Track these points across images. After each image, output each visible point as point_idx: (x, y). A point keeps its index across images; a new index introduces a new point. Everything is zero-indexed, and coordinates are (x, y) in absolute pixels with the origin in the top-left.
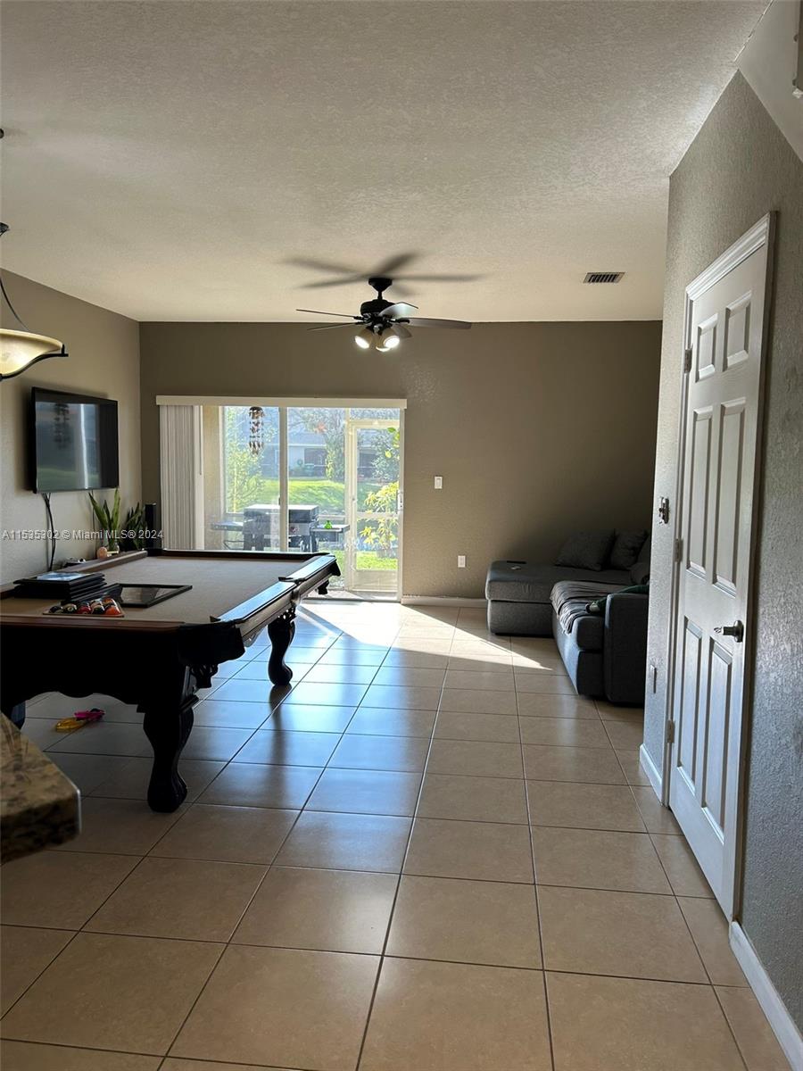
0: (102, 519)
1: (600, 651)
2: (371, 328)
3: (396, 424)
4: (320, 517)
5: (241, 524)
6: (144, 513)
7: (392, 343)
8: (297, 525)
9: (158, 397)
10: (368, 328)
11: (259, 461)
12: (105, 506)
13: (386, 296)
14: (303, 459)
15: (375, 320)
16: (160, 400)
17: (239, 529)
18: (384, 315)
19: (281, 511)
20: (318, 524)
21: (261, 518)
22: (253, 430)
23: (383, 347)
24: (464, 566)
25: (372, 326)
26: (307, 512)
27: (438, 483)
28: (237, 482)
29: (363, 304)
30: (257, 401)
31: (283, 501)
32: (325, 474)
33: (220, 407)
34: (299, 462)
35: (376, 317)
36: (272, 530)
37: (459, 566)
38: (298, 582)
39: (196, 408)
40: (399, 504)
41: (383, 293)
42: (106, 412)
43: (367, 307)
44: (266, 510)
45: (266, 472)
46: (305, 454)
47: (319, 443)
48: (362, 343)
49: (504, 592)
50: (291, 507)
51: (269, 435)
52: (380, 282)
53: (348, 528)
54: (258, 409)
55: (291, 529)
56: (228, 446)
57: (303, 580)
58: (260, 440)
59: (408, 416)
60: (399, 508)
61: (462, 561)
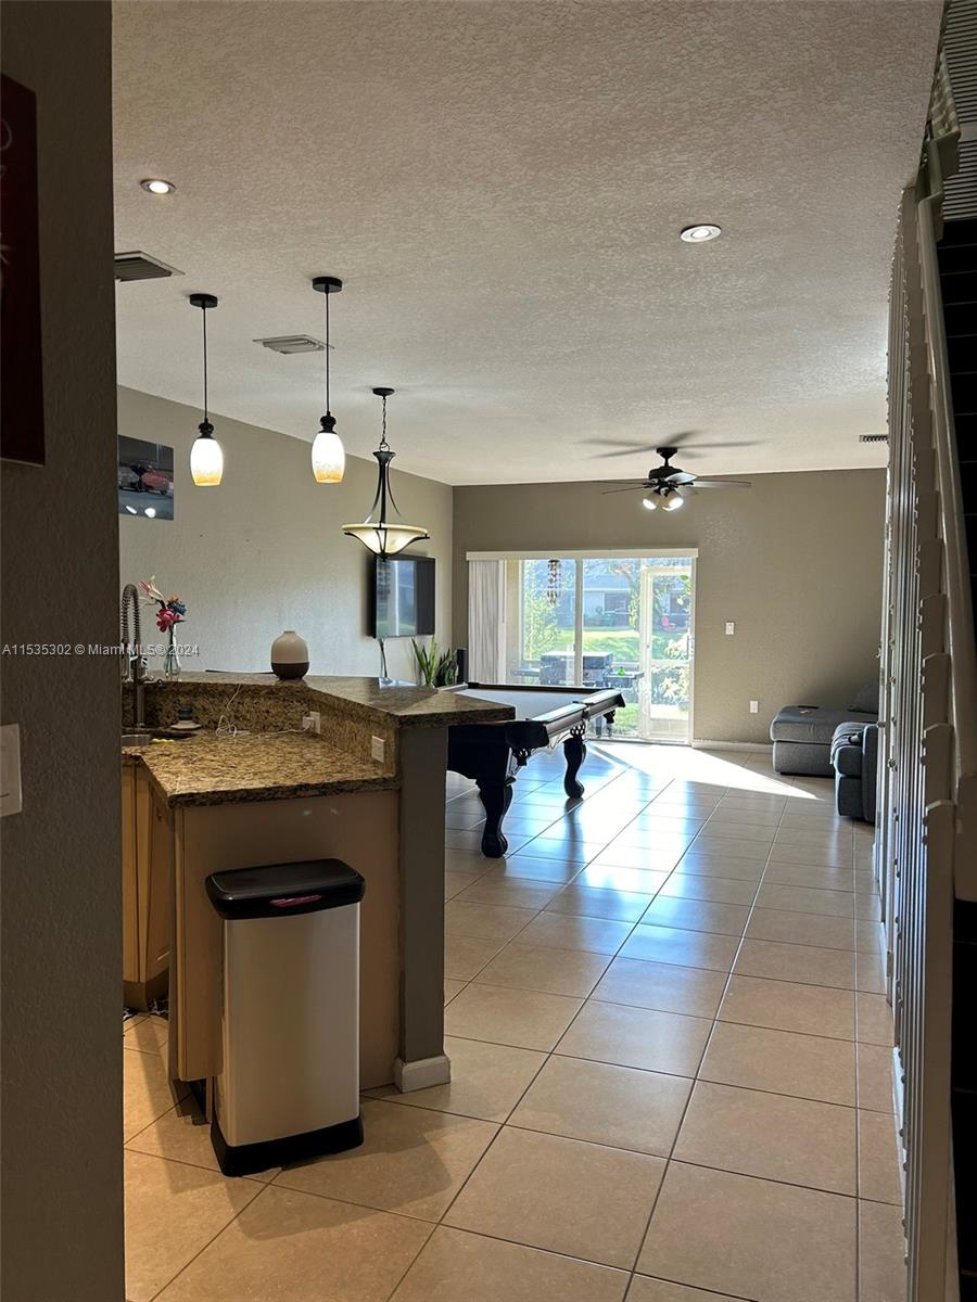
0: (422, 664)
1: (859, 777)
2: (658, 492)
3: (688, 571)
4: (614, 664)
5: (538, 670)
6: (456, 658)
7: (676, 504)
8: (591, 672)
9: (468, 553)
10: (655, 491)
11: (556, 610)
12: (424, 650)
13: (673, 462)
14: (603, 606)
15: (662, 484)
16: (470, 556)
17: (536, 674)
18: (670, 481)
19: (577, 657)
20: (611, 670)
21: (557, 664)
22: (551, 581)
23: (668, 507)
24: (756, 711)
25: (659, 490)
26: (602, 658)
27: (730, 629)
28: (533, 632)
29: (651, 471)
30: (554, 555)
31: (578, 647)
32: (627, 624)
33: (520, 561)
34: (598, 610)
35: (662, 481)
36: (567, 674)
37: (752, 711)
38: (588, 705)
39: (501, 562)
40: (690, 649)
41: (669, 460)
42: (425, 568)
43: (654, 474)
44: (561, 657)
45: (562, 623)
46: (606, 600)
47: (622, 587)
48: (649, 505)
49: (789, 733)
50: (585, 654)
51: (567, 585)
52: (667, 452)
53: (642, 675)
54: (556, 561)
55: (586, 675)
56: (526, 596)
57: (592, 704)
58: (558, 590)
59: (700, 566)
60: (690, 653)
61: (754, 707)
